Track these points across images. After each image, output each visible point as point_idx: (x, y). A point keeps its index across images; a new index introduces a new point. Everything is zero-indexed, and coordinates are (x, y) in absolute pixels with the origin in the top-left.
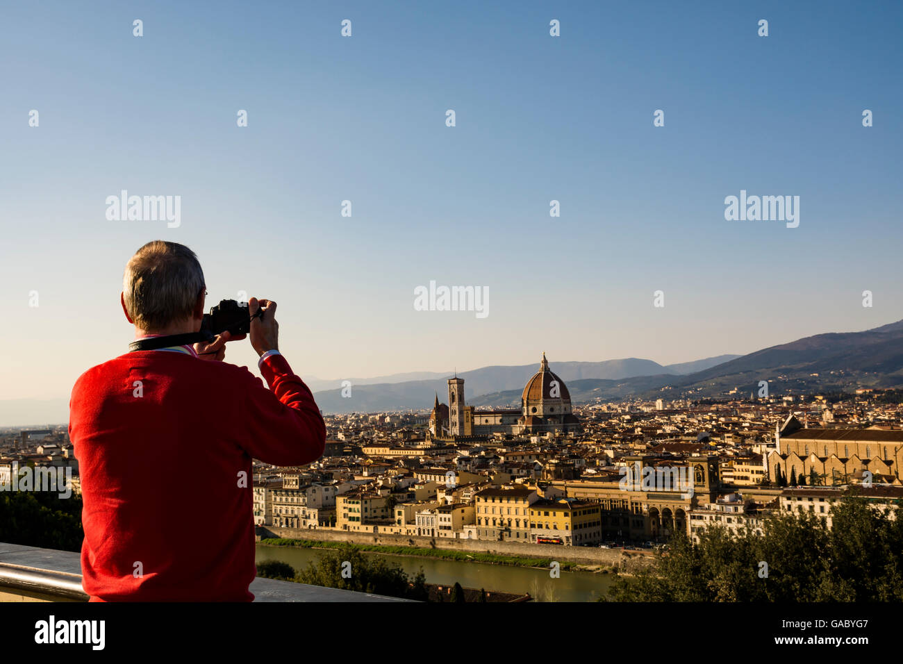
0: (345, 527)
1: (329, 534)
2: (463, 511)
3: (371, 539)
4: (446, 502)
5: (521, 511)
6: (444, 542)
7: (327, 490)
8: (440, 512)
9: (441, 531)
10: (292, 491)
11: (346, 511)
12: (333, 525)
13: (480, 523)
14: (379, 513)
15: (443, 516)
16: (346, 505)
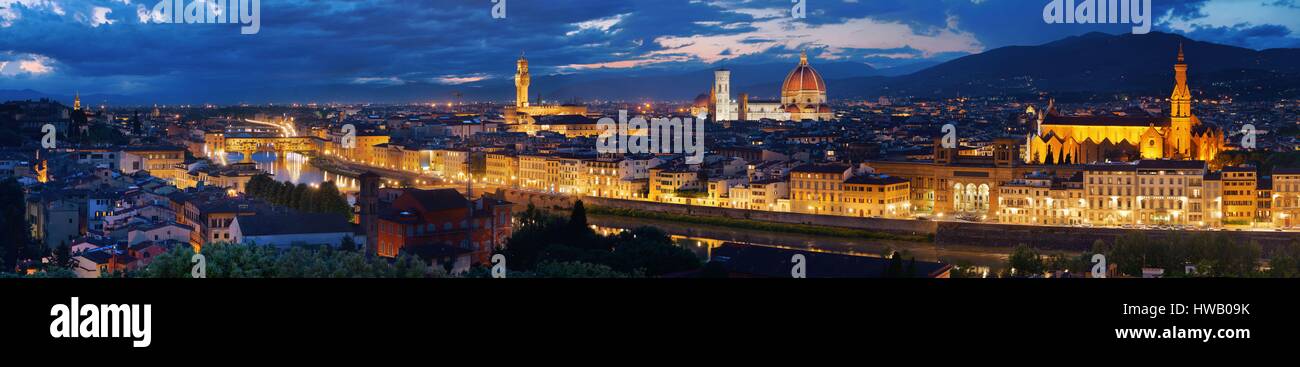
0: (657, 198)
1: (643, 205)
2: (776, 186)
3: (685, 210)
4: (756, 178)
5: (836, 187)
6: (759, 215)
7: (637, 164)
8: (755, 187)
9: (754, 204)
10: (606, 162)
11: (659, 184)
12: (646, 197)
13: (794, 198)
14: (690, 186)
15: (757, 190)
16: (659, 178)
